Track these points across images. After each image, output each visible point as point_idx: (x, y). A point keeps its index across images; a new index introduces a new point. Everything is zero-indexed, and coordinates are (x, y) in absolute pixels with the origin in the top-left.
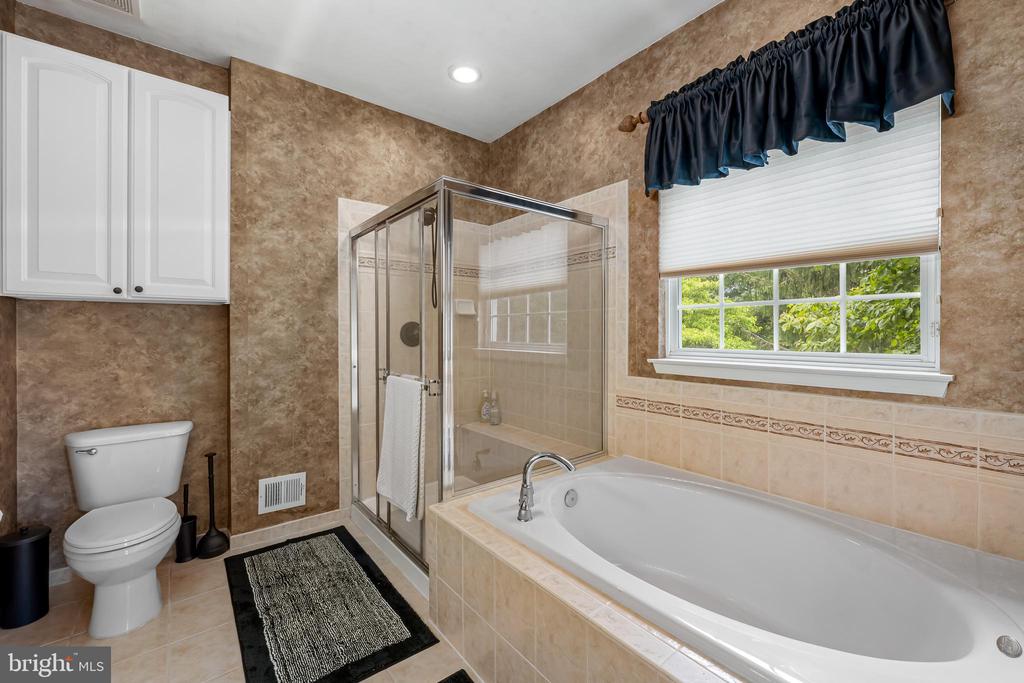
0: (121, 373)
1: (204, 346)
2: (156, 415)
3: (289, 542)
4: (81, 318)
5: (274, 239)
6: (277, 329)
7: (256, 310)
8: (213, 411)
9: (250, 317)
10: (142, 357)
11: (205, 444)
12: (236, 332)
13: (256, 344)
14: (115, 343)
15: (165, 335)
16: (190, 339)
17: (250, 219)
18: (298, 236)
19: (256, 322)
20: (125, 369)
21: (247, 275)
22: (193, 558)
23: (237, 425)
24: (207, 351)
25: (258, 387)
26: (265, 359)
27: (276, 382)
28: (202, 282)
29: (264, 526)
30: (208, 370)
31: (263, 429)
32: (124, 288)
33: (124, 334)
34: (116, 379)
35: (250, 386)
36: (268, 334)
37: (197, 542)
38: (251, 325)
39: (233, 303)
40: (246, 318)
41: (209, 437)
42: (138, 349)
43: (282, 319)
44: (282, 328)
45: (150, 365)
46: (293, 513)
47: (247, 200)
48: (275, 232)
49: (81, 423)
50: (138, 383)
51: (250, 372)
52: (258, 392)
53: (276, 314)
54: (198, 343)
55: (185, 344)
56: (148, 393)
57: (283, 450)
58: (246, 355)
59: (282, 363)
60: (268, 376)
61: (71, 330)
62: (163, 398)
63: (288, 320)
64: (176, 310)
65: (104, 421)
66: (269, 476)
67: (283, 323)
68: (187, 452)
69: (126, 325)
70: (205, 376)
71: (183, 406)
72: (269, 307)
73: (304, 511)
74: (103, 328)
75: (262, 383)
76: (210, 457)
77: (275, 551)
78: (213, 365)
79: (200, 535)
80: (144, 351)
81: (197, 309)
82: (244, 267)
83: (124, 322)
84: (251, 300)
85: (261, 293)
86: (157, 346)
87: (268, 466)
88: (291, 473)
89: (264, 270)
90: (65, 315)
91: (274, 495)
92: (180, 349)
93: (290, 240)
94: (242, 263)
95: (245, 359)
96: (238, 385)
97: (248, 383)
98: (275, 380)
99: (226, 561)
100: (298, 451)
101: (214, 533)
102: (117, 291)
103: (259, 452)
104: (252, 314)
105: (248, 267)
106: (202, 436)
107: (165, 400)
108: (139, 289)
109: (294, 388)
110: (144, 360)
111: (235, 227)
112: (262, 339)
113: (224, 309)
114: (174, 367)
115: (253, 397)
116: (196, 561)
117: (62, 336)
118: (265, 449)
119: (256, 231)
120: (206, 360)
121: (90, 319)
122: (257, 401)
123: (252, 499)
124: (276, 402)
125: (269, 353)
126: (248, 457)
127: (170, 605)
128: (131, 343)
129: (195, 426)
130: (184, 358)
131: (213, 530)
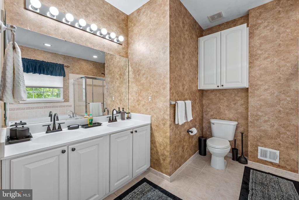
0: (221, 106)
1: (241, 100)
2: (228, 118)
3: (269, 173)
4: (213, 93)
5: (266, 63)
6: (267, 95)
7: (258, 89)
8: (244, 120)
9: (255, 91)
10: (225, 103)
11: (241, 129)
12: (251, 96)
13: (258, 100)
14: (220, 99)
15: (231, 97)
16: (237, 99)
17: (256, 59)
18: (276, 60)
19: (258, 93)
20: (222, 106)
21: (254, 77)
22: (237, 161)
23: (251, 126)
24: (242, 102)
25: (258, 115)
26: (261, 106)
27: (266, 114)
28: (238, 82)
29: (260, 163)
30: (243, 108)
31: (260, 130)
32: (219, 86)
33: (222, 97)
34: (220, 108)
35: (255, 114)
36: (263, 97)
37: (238, 157)
38: (256, 94)
39: (250, 87)
40: (254, 92)
41: (242, 128)
42: (224, 101)
43: (268, 91)
44: (269, 95)
45: (227, 105)
46: (272, 164)
47: (255, 53)
48: (266, 61)
49: (213, 117)
50: (224, 109)
51: (255, 110)
52: (258, 117)
53: (266, 90)
54: (240, 100)
55: (236, 100)
56: (227, 112)
57: (269, 139)
58: (254, 104)
59: (269, 107)
60: (262, 112)
61: (212, 96)
62: (230, 114)
63: (271, 92)
64: (234, 90)
65: (217, 117)
66: (263, 147)
67: (269, 93)
68: (236, 130)
69: (222, 95)
70: (242, 109)
71: (235, 117)
72: (263, 88)
73: (278, 166)
74: (217, 95)
75: (260, 114)
76: (242, 134)
77: (263, 174)
78: (244, 106)
79: (239, 155)
80: (226, 101)
81: (240, 90)
82: (254, 75)
83: (222, 94)
84: (256, 86)
85: (260, 83)
86: (229, 100)
87: (262, 143)
88: (272, 149)
89: (261, 75)
90: (211, 93)
91: (264, 154)
92: (235, 101)
93: (272, 62)
94: (253, 74)
95: (254, 105)
96: (251, 113)
97: (255, 113)
98: (265, 113)
99: (245, 167)
100: (276, 142)
101: (243, 157)
102: (218, 86)
103: (259, 137)
104: (256, 90)
105: (255, 75)
106: (240, 127)
107: (231, 115)
108: (222, 86)
109: (274, 118)
110: (226, 104)
111: (250, 63)
112: (260, 99)
113: (247, 89)
114: (233, 106)
115: (256, 118)
116: (237, 162)
117: (210, 97)
118: (261, 137)
119: (257, 63)
120: (242, 105)
121: (215, 93)
122: (258, 120)
123: (255, 152)
124: (266, 121)
125: (263, 104)
126: (254, 137)
127: (227, 169)
128: (223, 99)
129: (238, 124)
130: (236, 104)
131: (242, 156)
